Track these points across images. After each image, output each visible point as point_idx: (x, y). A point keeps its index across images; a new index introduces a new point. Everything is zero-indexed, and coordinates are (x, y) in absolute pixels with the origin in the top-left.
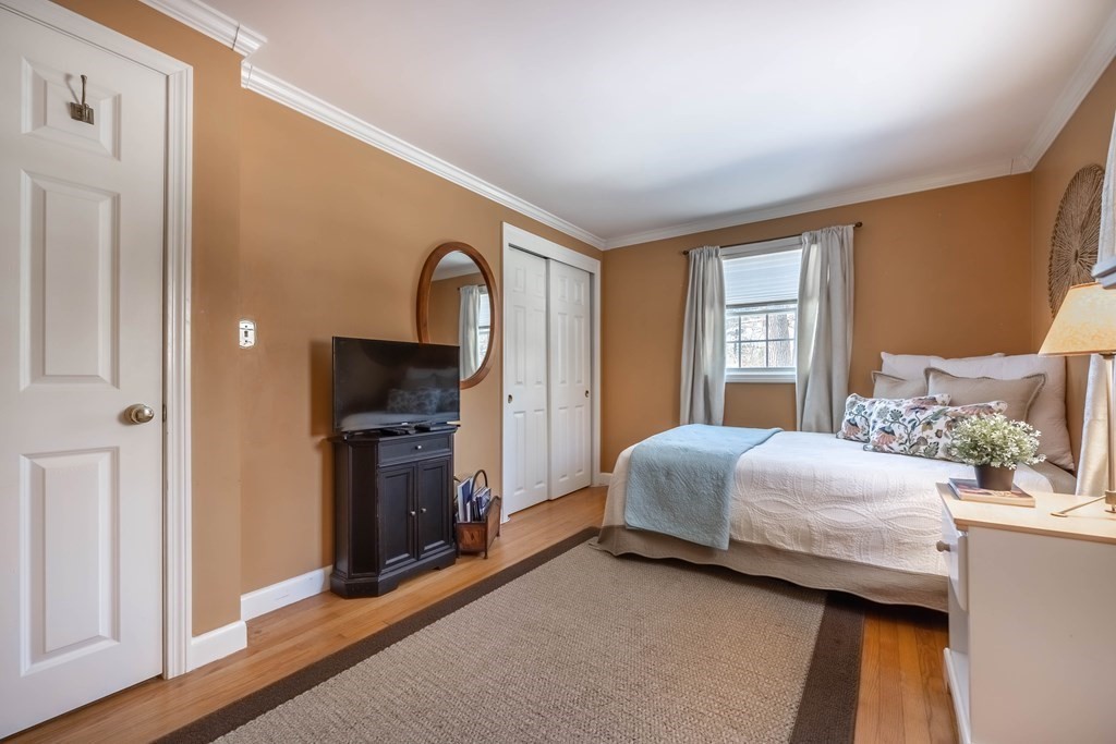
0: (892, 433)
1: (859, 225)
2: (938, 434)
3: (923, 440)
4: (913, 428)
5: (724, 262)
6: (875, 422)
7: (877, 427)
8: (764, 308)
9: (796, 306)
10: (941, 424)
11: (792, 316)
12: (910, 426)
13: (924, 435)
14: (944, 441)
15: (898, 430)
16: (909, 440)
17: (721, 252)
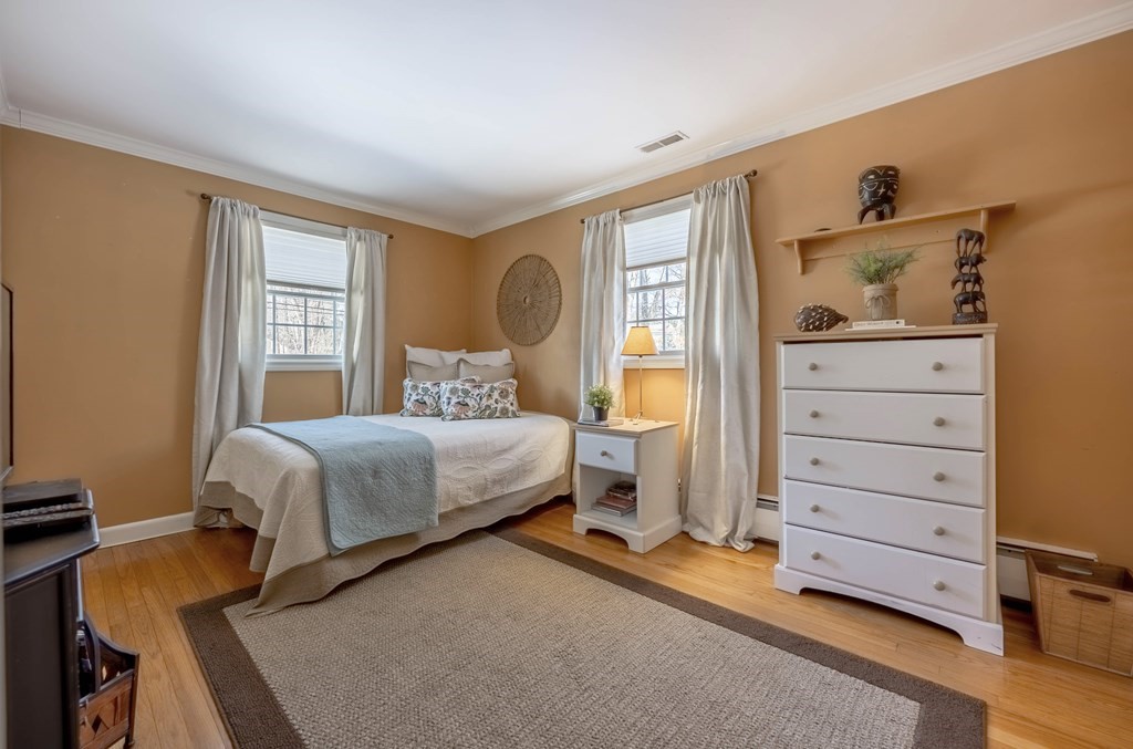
0: (467, 405)
1: (391, 237)
2: (496, 402)
3: (488, 407)
4: (481, 399)
5: (264, 228)
6: (449, 398)
7: (453, 402)
8: (301, 290)
9: (344, 295)
10: (496, 395)
11: (342, 306)
12: (478, 398)
13: (489, 403)
14: (500, 406)
15: (471, 402)
16: (479, 408)
17: (261, 214)
